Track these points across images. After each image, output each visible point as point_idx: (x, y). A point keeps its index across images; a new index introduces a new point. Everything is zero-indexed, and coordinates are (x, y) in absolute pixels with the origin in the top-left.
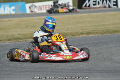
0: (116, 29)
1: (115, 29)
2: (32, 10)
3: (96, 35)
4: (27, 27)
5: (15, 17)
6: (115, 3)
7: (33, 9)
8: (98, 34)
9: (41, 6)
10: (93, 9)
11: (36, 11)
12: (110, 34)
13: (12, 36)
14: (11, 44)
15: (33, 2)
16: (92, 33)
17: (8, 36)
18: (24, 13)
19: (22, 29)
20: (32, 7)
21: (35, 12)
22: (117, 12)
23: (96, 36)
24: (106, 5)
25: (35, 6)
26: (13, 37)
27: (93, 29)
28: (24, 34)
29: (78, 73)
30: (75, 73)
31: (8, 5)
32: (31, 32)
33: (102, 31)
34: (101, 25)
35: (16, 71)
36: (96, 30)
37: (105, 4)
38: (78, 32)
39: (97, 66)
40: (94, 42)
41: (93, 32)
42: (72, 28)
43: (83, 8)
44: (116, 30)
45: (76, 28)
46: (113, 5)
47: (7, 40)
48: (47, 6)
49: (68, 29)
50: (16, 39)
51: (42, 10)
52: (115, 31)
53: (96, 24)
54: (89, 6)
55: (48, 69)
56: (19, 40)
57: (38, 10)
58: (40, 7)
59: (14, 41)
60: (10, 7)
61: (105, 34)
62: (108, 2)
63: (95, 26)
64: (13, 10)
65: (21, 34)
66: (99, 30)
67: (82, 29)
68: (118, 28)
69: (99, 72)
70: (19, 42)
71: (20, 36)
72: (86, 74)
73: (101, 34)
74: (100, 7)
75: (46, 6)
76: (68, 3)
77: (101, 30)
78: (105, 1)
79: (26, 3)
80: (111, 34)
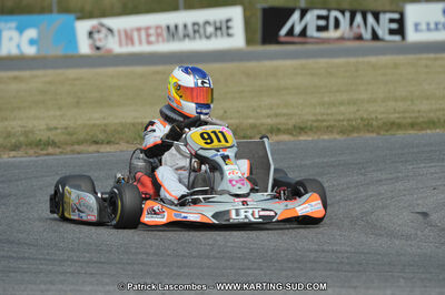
0: (397, 115)
1: (394, 117)
2: (99, 44)
3: (326, 137)
4: (78, 103)
5: (38, 68)
6: (394, 26)
7: (100, 40)
8: (332, 132)
9: (132, 30)
10: (317, 43)
11: (114, 46)
12: (374, 135)
13: (26, 134)
14: (21, 162)
15: (104, 15)
16: (311, 129)
17: (9, 135)
18: (70, 53)
19: (60, 108)
20: (99, 32)
21: (110, 51)
22: (401, 58)
23: (324, 140)
24: (362, 30)
25: (110, 30)
26: (27, 136)
27: (314, 115)
28: (66, 128)
29: (255, 269)
30: (248, 272)
31: (13, 25)
32: (92, 122)
33: (345, 123)
34: (342, 103)
35: (36, 259)
36: (324, 121)
37: (359, 26)
38: (262, 125)
39: (325, 248)
40: (316, 160)
41: (315, 124)
42: (239, 112)
43: (282, 39)
44: (397, 121)
45: (254, 110)
46: (387, 32)
47: (5, 148)
48: (152, 31)
49: (225, 112)
50: (39, 144)
51: (133, 43)
52: (393, 124)
53: (326, 99)
54: (303, 33)
55: (148, 254)
56: (50, 150)
57: (121, 45)
58: (126, 32)
59: (31, 152)
60: (21, 30)
61: (356, 135)
62: (370, 19)
63: (323, 105)
64: (32, 42)
65: (56, 128)
66: (335, 120)
67: (276, 115)
68: (404, 112)
69: (330, 270)
70: (48, 155)
71: (52, 135)
72: (284, 273)
73: (342, 132)
74: (342, 39)
75: (147, 29)
76: (228, 21)
77: (342, 118)
78: (359, 18)
79: (79, 18)
80: (378, 134)
